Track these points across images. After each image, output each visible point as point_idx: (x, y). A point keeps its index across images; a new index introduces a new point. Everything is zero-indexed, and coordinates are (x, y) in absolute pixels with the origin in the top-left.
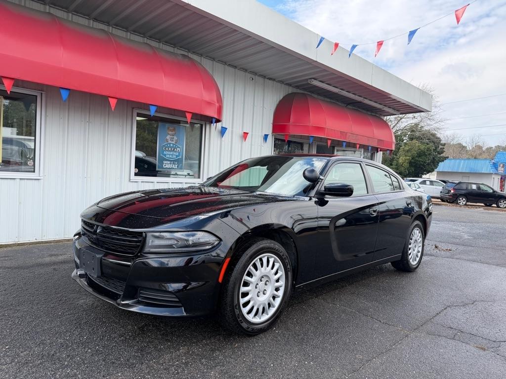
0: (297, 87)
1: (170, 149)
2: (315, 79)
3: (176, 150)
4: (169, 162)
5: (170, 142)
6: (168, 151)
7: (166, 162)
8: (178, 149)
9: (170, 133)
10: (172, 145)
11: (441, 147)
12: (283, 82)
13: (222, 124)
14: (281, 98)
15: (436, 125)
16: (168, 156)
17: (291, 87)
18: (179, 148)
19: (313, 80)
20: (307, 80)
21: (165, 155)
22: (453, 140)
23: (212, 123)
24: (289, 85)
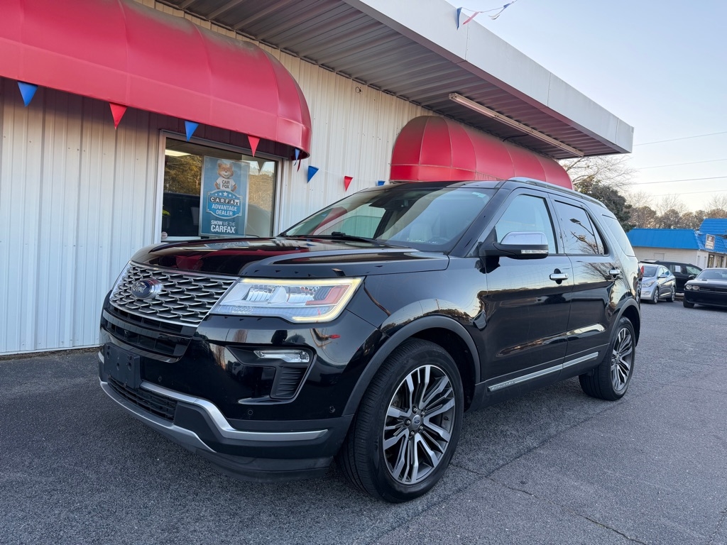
0: (429, 107)
1: (222, 200)
2: (460, 93)
3: (232, 202)
4: (221, 223)
5: (222, 188)
6: (220, 203)
7: (215, 222)
8: (236, 201)
9: (223, 173)
10: (225, 194)
11: (624, 210)
12: (408, 98)
13: (310, 162)
14: (405, 123)
15: (618, 179)
16: (219, 212)
17: (419, 107)
18: (238, 199)
19: (456, 94)
20: (447, 94)
21: (214, 211)
22: (638, 201)
23: (293, 158)
24: (417, 103)
